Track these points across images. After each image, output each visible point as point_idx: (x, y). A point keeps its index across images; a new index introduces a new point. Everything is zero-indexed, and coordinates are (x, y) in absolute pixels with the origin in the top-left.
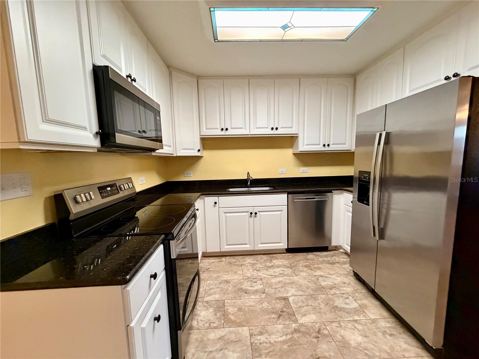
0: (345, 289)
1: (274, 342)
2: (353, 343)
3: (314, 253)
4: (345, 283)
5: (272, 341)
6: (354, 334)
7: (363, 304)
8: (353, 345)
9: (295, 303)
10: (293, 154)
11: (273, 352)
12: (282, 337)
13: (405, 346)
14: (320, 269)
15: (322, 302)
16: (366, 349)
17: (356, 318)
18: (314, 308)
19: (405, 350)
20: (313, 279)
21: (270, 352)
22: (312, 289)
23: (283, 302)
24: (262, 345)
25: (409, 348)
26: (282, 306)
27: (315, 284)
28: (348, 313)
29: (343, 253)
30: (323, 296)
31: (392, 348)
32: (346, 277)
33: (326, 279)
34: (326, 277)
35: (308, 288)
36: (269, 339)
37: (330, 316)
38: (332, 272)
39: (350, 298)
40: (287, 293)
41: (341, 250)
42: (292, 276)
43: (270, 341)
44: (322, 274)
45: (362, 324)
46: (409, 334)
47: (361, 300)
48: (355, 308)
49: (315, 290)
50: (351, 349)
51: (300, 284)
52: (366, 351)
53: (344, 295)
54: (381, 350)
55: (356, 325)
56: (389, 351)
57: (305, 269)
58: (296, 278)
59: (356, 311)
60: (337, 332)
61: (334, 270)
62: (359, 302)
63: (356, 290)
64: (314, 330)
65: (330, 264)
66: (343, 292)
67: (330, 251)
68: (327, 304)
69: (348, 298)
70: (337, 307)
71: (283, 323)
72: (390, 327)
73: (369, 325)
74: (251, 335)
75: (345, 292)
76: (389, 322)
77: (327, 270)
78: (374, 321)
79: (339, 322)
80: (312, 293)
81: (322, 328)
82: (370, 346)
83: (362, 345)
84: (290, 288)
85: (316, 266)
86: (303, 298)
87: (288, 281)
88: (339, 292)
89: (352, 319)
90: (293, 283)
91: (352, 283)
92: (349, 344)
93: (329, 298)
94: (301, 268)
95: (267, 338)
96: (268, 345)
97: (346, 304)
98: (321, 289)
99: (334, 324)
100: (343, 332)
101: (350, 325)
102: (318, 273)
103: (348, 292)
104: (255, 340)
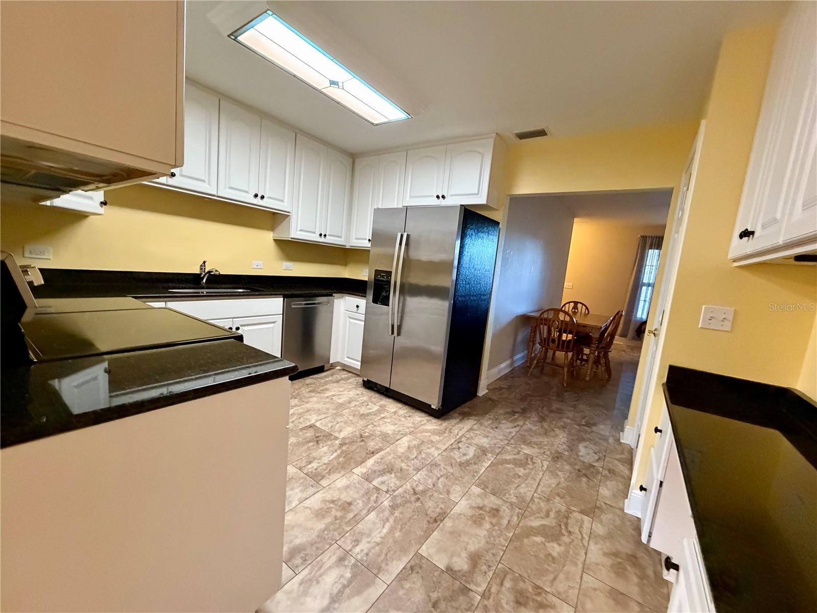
0: (361, 399)
1: (381, 539)
2: (390, 432)
3: (311, 377)
4: (358, 395)
5: (378, 540)
6: (387, 426)
7: (381, 405)
8: (391, 433)
9: (325, 426)
10: (274, 240)
11: (389, 552)
12: (385, 527)
13: (419, 419)
14: (327, 389)
15: (349, 415)
16: (399, 431)
17: (382, 416)
18: (345, 423)
19: (421, 421)
20: (327, 400)
21: (386, 554)
22: (332, 409)
23: (312, 430)
24: (371, 554)
25: (423, 419)
26: (313, 434)
27: (332, 404)
28: (374, 415)
29: (340, 370)
30: (347, 411)
31: (413, 423)
32: (357, 389)
33: (340, 397)
34: (339, 395)
35: (328, 409)
36: (373, 541)
37: (362, 423)
38: (341, 390)
39: (370, 404)
40: (310, 421)
41: (338, 368)
42: (303, 405)
43: (375, 542)
44: (333, 393)
45: (388, 418)
46: (419, 411)
47: (378, 402)
48: (378, 410)
49: (336, 409)
50: (391, 436)
51: (317, 409)
52: (401, 433)
53: (364, 404)
54: (408, 428)
55: (385, 420)
56: (413, 426)
57: (313, 394)
58: (308, 406)
59: (379, 411)
60: (375, 431)
61: (342, 387)
62: (378, 404)
63: (371, 397)
64: (409, 494)
65: (334, 382)
66: (361, 402)
67: (327, 371)
68: (354, 415)
69: (368, 405)
70: (363, 414)
71: (325, 445)
72: (406, 412)
73: (393, 416)
74: (300, 469)
75: (363, 401)
76: (404, 410)
77: (336, 389)
78: (395, 413)
79: (372, 424)
80: (334, 412)
81: (362, 433)
82: (401, 428)
83: (396, 430)
84: (309, 416)
85: (322, 388)
86: (329, 418)
87: (301, 411)
88: (358, 403)
89: (379, 418)
90: (308, 411)
91: (364, 393)
92: (387, 433)
93: (353, 410)
94: (307, 395)
95: (369, 542)
96: (377, 548)
97: (370, 409)
98: (341, 406)
99: (369, 427)
100: (379, 429)
101: (381, 422)
102: (328, 394)
103: (365, 400)
104: (308, 470)
